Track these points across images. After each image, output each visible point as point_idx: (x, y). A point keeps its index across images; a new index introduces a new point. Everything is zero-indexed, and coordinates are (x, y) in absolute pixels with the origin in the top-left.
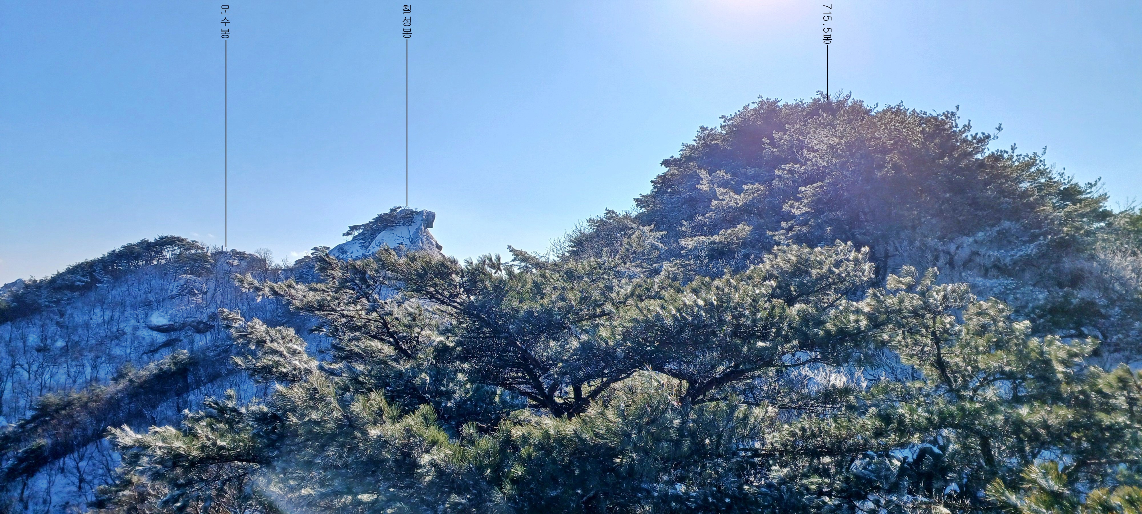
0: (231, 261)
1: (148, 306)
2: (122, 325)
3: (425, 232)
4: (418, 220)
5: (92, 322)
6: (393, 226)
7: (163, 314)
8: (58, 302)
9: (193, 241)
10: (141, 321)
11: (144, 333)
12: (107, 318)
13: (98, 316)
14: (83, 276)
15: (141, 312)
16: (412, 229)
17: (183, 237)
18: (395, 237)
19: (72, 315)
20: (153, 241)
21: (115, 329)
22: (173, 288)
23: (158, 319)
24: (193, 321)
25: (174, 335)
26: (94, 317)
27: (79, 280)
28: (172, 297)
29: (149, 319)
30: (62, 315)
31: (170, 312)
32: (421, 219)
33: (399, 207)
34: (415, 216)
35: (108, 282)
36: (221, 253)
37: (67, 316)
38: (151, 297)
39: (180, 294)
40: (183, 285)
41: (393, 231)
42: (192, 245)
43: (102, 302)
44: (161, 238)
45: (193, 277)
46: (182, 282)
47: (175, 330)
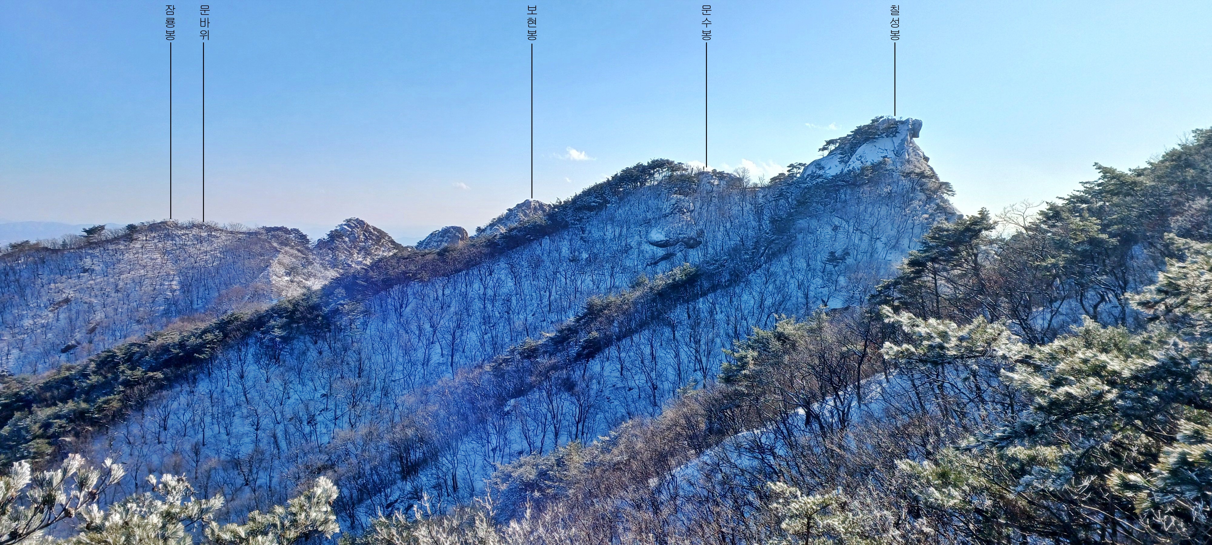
0: (712, 181)
1: (647, 223)
2: (629, 241)
3: (911, 142)
4: (902, 129)
5: (606, 237)
6: (875, 138)
7: (660, 231)
8: (580, 220)
9: (680, 163)
10: (643, 237)
11: (646, 247)
12: (617, 234)
13: (610, 232)
14: (596, 198)
15: (643, 229)
16: (897, 141)
17: (671, 159)
18: (877, 150)
19: (590, 232)
20: (646, 164)
21: (623, 244)
22: (666, 207)
23: (657, 235)
24: (684, 238)
25: (671, 249)
26: (607, 233)
27: (593, 201)
28: (666, 216)
29: (649, 236)
30: (583, 232)
31: (666, 229)
32: (907, 128)
33: (881, 117)
34: (900, 126)
35: (616, 202)
36: (703, 173)
37: (587, 232)
38: (649, 215)
39: (672, 213)
40: (674, 205)
41: (875, 144)
42: (679, 167)
43: (612, 220)
44: (653, 162)
45: (682, 197)
46: (673, 202)
47: (671, 245)
